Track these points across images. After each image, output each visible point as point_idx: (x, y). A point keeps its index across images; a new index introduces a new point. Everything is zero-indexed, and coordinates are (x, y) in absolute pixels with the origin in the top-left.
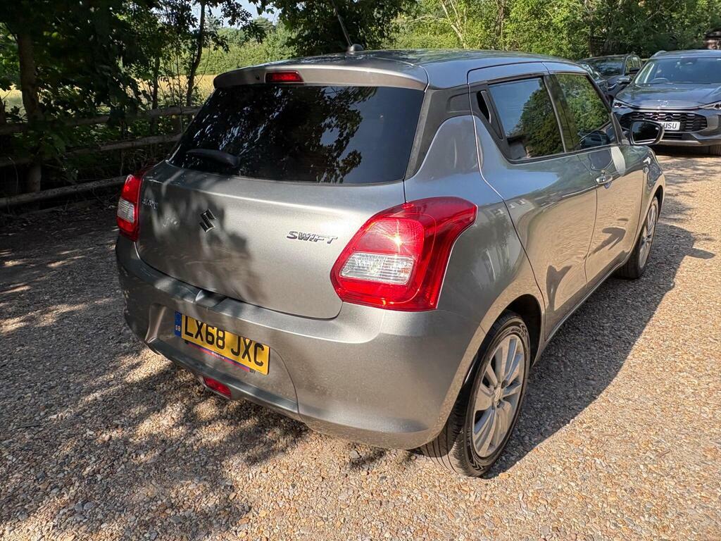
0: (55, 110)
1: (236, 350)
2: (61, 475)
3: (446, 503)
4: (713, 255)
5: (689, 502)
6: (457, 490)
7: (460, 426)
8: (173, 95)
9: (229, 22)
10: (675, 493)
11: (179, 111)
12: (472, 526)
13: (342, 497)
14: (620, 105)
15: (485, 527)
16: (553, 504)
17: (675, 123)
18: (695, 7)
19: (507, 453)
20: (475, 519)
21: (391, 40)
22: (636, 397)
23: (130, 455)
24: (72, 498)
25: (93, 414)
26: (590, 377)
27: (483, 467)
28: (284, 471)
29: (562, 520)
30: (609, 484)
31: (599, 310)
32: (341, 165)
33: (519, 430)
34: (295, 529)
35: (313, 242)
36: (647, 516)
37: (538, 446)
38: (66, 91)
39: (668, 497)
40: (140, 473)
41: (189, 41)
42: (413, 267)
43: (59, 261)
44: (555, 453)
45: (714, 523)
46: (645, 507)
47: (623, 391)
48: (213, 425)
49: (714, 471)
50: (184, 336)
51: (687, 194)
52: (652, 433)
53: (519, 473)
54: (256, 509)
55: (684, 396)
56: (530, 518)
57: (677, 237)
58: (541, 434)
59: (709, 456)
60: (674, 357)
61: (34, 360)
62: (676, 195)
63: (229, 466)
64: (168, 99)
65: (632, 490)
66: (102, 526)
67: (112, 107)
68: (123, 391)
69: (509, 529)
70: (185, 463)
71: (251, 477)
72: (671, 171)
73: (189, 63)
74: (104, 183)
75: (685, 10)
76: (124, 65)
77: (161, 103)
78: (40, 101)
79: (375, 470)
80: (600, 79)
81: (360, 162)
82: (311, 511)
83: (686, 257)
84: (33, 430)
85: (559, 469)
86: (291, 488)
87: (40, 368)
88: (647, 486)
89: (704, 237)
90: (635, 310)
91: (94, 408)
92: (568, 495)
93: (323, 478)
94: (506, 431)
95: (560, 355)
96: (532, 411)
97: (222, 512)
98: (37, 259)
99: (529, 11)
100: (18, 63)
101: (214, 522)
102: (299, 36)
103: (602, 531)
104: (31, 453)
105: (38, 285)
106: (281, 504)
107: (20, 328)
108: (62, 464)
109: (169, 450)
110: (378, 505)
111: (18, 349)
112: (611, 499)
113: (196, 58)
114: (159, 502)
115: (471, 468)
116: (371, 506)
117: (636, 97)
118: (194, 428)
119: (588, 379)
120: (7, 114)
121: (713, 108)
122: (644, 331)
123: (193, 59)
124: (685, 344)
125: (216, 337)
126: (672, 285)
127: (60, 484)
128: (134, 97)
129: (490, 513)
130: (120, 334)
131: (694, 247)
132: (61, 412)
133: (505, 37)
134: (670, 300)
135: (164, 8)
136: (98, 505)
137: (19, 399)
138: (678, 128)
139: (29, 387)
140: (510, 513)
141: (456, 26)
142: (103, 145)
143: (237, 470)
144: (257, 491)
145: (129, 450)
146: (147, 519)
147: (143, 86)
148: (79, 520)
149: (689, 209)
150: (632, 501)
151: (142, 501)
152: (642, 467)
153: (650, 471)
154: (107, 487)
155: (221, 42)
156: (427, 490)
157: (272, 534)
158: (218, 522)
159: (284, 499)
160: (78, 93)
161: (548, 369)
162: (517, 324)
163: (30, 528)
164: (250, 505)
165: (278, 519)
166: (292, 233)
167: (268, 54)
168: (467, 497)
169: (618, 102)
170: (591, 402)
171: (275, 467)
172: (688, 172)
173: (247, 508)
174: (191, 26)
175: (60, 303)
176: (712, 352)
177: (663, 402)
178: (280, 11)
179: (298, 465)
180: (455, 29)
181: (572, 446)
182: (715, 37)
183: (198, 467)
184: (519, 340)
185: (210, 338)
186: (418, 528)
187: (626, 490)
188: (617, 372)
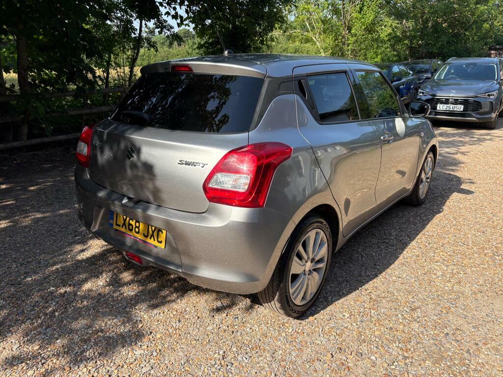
0: (39, 86)
1: (146, 234)
2: (33, 312)
3: (273, 333)
4: (473, 192)
5: (426, 336)
6: (281, 326)
7: (280, 282)
8: (119, 79)
9: (159, 32)
10: (418, 331)
11: (123, 90)
12: (287, 346)
13: (210, 328)
14: (423, 93)
15: (296, 347)
16: (340, 335)
17: (460, 106)
18: (481, 29)
19: (316, 306)
20: (290, 342)
21: (269, 47)
22: (404, 276)
23: (77, 301)
24: (39, 325)
25: (55, 278)
26: (377, 264)
27: (298, 311)
28: (174, 313)
29: (344, 344)
30: (377, 325)
31: (391, 224)
32: (217, 123)
33: (326, 293)
34: (178, 345)
35: (193, 167)
36: (397, 343)
37: (336, 303)
38: (46, 74)
39: (413, 333)
40: (83, 312)
41: (131, 44)
42: (250, 181)
43: (37, 185)
44: (346, 307)
45: (438, 348)
46: (397, 338)
47: (396, 273)
48: (132, 285)
49: (445, 320)
50: (115, 227)
51: (463, 153)
52: (410, 297)
53: (322, 317)
54: (155, 333)
55: (435, 277)
56: (325, 342)
57: (451, 180)
58: (340, 296)
59: (444, 311)
60: (434, 253)
61: (18, 245)
62: (456, 154)
63: (140, 309)
64: (116, 82)
65: (391, 328)
66: (57, 341)
67: (77, 85)
68: (76, 265)
69: (310, 348)
70: (113, 307)
71: (153, 316)
72: (456, 138)
73: (131, 58)
74: (70, 136)
75: (475, 30)
76: (87, 58)
77: (112, 85)
78: (30, 80)
79: (232, 313)
80: (412, 76)
81: (228, 121)
82: (189, 335)
83: (455, 193)
84: (16, 286)
85: (347, 315)
86: (178, 322)
87: (22, 250)
88: (401, 327)
89: (470, 181)
90: (414, 225)
91: (56, 274)
92: (350, 331)
93: (198, 317)
94: (315, 291)
95: (360, 250)
96: (336, 282)
97: (133, 335)
98: (23, 184)
99: (365, 29)
100: (16, 56)
101: (128, 340)
102: (206, 42)
103: (368, 351)
104: (15, 299)
105: (23, 201)
106: (171, 331)
107: (10, 226)
108: (34, 306)
109: (103, 299)
110: (231, 333)
111: (8, 239)
112: (376, 333)
113: (135, 55)
114: (94, 329)
115: (289, 311)
116: (227, 333)
117: (434, 88)
118: (120, 287)
119: (375, 265)
120: (7, 89)
121: (486, 96)
122: (417, 238)
123: (133, 56)
124: (443, 246)
125: (134, 226)
126: (441, 210)
127: (32, 317)
128: (93, 80)
129: (300, 338)
130: (76, 231)
131: (461, 187)
132: (34, 276)
133: (348, 46)
134: (438, 219)
135: (115, 21)
136: (55, 330)
137: (8, 268)
138: (462, 110)
139: (15, 262)
140: (313, 339)
141: (315, 38)
142: (70, 111)
143: (145, 312)
144: (156, 323)
145: (77, 299)
146: (86, 338)
147: (99, 72)
148: (43, 337)
149: (463, 163)
150: (389, 334)
151: (83, 328)
152: (400, 316)
153: (404, 318)
154: (62, 320)
155: (152, 45)
156: (263, 325)
157: (163, 347)
158: (130, 340)
159: (173, 328)
160: (55, 76)
161: (350, 258)
162: (321, 223)
163: (13, 341)
164: (151, 331)
165: (168, 339)
166: (181, 161)
167: (188, 54)
168: (287, 330)
169: (422, 91)
170: (374, 278)
171: (168, 311)
172: (467, 139)
173: (149, 333)
174: (133, 34)
175: (37, 212)
176: (460, 252)
177: (421, 280)
178: (193, 25)
179: (183, 310)
180: (315, 39)
181: (358, 303)
182: (495, 49)
183: (121, 309)
184: (322, 233)
185: (131, 227)
186: (254, 346)
187: (387, 328)
188: (395, 261)
